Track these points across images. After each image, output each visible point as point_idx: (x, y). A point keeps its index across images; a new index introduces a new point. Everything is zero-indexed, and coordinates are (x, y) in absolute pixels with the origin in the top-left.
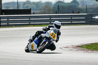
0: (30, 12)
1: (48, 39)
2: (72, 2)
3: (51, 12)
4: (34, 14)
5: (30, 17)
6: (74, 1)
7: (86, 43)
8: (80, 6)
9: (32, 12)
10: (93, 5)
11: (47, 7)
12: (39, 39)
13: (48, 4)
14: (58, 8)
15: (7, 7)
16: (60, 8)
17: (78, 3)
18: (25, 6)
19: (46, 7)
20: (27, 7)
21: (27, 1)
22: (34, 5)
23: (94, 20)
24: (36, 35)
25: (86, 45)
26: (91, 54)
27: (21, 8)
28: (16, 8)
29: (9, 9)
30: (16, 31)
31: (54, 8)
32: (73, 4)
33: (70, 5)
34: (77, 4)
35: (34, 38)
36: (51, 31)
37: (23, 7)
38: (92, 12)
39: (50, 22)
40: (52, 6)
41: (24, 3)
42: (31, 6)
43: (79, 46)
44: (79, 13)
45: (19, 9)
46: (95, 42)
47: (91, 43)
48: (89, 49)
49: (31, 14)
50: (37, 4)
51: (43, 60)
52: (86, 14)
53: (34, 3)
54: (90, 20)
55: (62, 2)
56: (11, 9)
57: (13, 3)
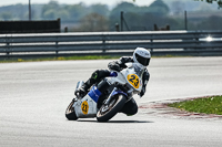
0: (59, 27)
1: (123, 89)
2: (152, 5)
3: (106, 27)
4: (66, 31)
5: (57, 39)
6: (158, 3)
7: (184, 97)
8: (171, 14)
9: (63, 27)
10: (201, 12)
11: (96, 17)
12: (99, 89)
13: (99, 9)
14: (122, 18)
15: (5, 16)
16: (125, 18)
17: (166, 7)
18: (47, 13)
19: (95, 15)
20: (52, 15)
21: (51, 3)
22: (66, 12)
23: (202, 45)
24: (93, 81)
25: (186, 101)
26: (196, 122)
27: (38, 18)
28: (25, 18)
29: (10, 20)
30: (26, 69)
31: (112, 17)
32: (156, 9)
33: (147, 11)
34: (163, 9)
35: (87, 86)
36: (129, 71)
37: (42, 16)
38: (199, 27)
39: (104, 50)
40: (108, 14)
41: (45, 8)
42: (60, 12)
43: (169, 105)
44: (168, 29)
45: (33, 19)
46: (206, 95)
47: (196, 96)
48: (190, 111)
49: (59, 32)
50: (75, 9)
51: (88, 136)
52: (185, 32)
53: (66, 7)
54: (194, 45)
55: (131, 5)
56: (15, 19)
57: (19, 7)
